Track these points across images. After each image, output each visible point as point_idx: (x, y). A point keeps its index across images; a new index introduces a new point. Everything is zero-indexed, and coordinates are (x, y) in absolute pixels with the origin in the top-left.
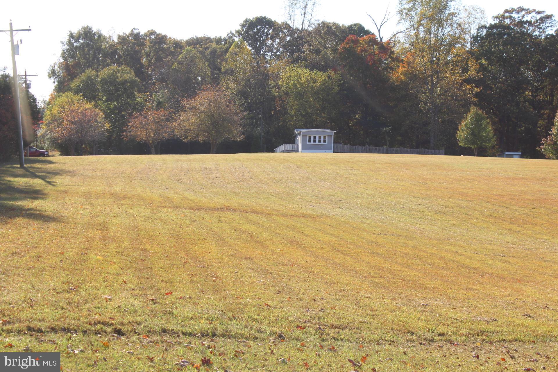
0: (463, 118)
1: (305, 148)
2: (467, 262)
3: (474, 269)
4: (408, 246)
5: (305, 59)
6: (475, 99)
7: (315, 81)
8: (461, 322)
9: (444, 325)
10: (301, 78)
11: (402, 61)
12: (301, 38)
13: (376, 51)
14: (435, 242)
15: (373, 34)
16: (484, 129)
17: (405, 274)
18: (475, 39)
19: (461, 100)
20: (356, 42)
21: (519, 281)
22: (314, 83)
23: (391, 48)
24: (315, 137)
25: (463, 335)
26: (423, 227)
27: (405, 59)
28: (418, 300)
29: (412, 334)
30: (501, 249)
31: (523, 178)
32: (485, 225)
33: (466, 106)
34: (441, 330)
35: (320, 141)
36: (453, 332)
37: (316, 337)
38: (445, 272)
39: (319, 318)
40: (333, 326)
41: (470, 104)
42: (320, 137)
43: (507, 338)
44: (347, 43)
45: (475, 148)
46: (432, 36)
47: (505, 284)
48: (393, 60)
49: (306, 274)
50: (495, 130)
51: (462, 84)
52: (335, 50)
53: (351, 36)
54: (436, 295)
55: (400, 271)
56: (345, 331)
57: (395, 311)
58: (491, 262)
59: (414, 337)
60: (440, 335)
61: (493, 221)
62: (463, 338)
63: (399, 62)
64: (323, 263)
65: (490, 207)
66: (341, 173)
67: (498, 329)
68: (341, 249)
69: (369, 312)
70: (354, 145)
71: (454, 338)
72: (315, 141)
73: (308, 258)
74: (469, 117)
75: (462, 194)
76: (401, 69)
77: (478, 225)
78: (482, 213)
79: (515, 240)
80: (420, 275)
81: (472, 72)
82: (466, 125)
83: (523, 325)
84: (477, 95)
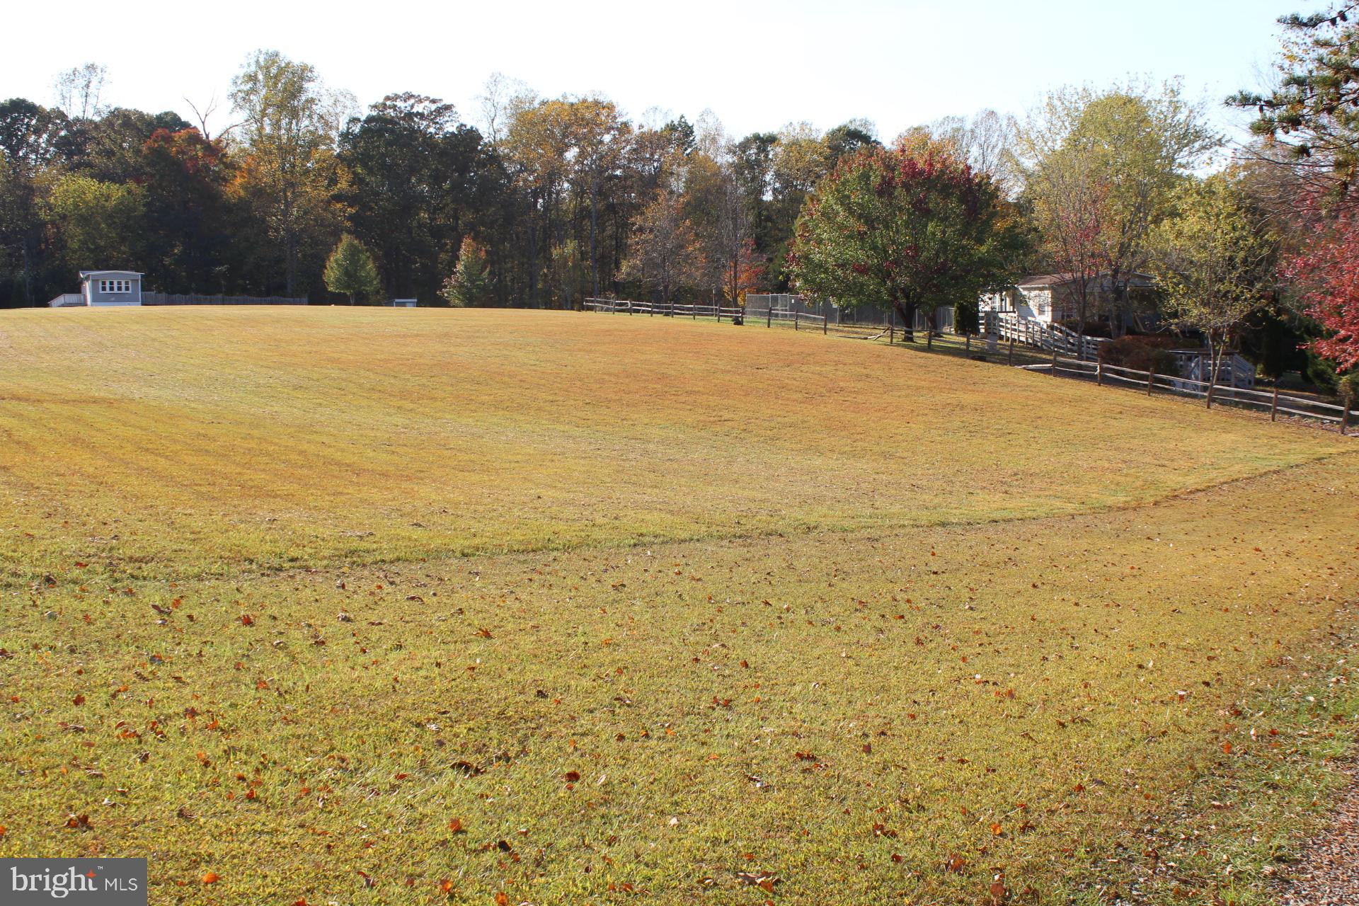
0: (331, 251)
1: (97, 299)
2: (338, 456)
3: (348, 466)
4: (252, 438)
5: (89, 165)
6: (348, 224)
7: (108, 198)
8: (323, 540)
9: (298, 546)
10: (85, 194)
11: (240, 168)
12: (82, 133)
13: (200, 154)
14: (292, 430)
15: (195, 128)
16: (363, 266)
17: (246, 477)
18: (345, 136)
19: (329, 226)
20: (168, 139)
21: (409, 478)
22: (106, 201)
23: (222, 149)
24: (111, 283)
25: (325, 558)
26: (276, 409)
27: (244, 165)
28: (264, 513)
29: (251, 561)
30: (387, 436)
31: (418, 335)
32: (365, 403)
33: (336, 233)
34: (294, 552)
35: (119, 289)
36: (310, 555)
37: (105, 576)
38: (305, 471)
39: (111, 549)
40: (131, 559)
41: (342, 230)
42: (119, 283)
43: (387, 559)
44: (155, 141)
45: (352, 295)
46: (283, 131)
47: (391, 483)
48: (227, 166)
49: (94, 487)
50: (379, 268)
51: (329, 202)
52: (137, 152)
53: (160, 131)
54: (290, 505)
55: (240, 473)
56: (149, 565)
57: (227, 531)
58: (372, 454)
59: (254, 566)
60: (292, 560)
61: (376, 396)
62: (325, 562)
63: (235, 169)
64: (122, 469)
65: (372, 376)
66: (153, 336)
67: (375, 546)
68: (150, 446)
69: (188, 535)
70: (173, 293)
71: (311, 563)
72: (112, 289)
73: (99, 462)
74: (340, 249)
75: (332, 360)
76: (239, 181)
77: (355, 403)
78: (361, 386)
79: (407, 422)
80: (268, 478)
81: (343, 185)
82: (336, 261)
83: (410, 539)
84: (351, 218)
